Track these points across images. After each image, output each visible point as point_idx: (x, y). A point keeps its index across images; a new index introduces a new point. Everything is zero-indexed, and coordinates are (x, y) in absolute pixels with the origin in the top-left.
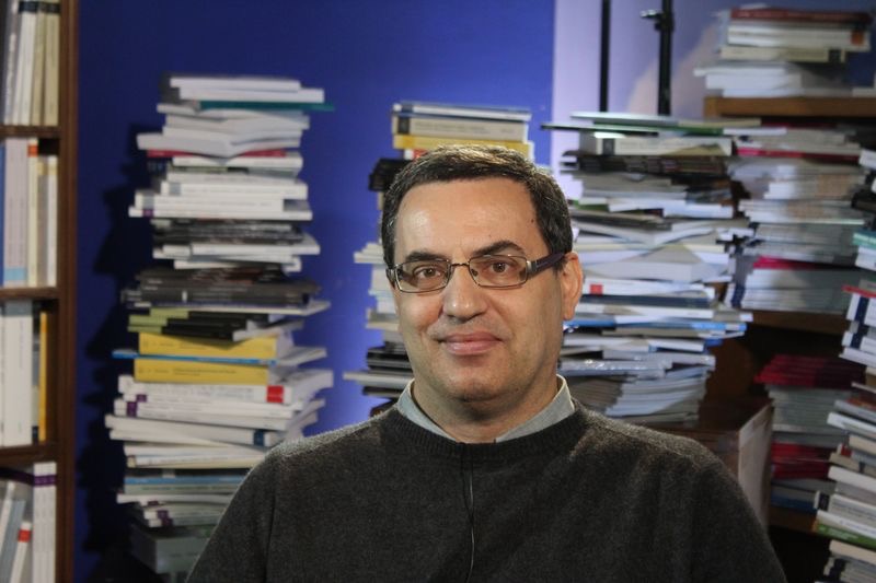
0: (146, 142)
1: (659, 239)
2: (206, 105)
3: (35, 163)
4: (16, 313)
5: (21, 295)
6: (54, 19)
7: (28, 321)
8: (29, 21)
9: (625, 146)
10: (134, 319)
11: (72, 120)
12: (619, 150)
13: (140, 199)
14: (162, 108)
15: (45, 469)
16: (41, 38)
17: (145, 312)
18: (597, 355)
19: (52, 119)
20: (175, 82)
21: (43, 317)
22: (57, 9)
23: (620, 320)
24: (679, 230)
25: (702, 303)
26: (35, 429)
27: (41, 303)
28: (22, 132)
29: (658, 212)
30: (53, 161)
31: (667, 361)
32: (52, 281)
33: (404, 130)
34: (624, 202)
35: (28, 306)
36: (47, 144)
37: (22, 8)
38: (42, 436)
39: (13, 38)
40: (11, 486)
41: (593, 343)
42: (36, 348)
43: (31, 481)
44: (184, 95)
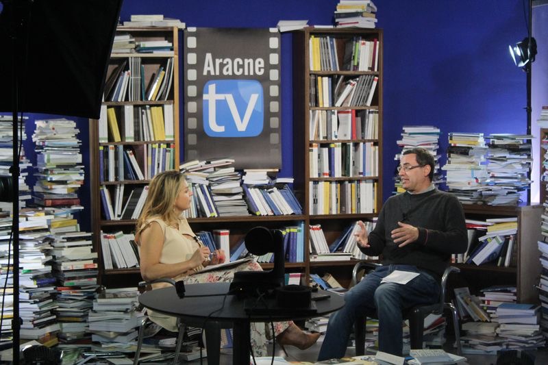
0: (399, 142)
1: (504, 163)
2: (410, 134)
3: (373, 148)
4: (369, 183)
5: (370, 178)
6: (377, 115)
7: (372, 184)
8: (371, 115)
9: (497, 142)
10: (396, 184)
11: (381, 138)
12: (496, 143)
13: (397, 156)
14: (402, 134)
15: (375, 219)
16: (374, 120)
17: (399, 182)
18: (491, 190)
19: (377, 138)
20: (404, 129)
21: (376, 184)
22: (378, 112)
23: (496, 182)
24: (509, 161)
25: (516, 178)
26: (374, 210)
27: (375, 180)
28: (369, 141)
29: (505, 157)
30: (377, 147)
31: (506, 191)
32: (377, 175)
33: (451, 139)
34: (497, 155)
35: (372, 181)
36: (375, 144)
37: (369, 112)
38: (375, 212)
39: (367, 120)
40: (368, 223)
41: (490, 187)
42: (374, 191)
43: (372, 221)
44: (406, 131)
